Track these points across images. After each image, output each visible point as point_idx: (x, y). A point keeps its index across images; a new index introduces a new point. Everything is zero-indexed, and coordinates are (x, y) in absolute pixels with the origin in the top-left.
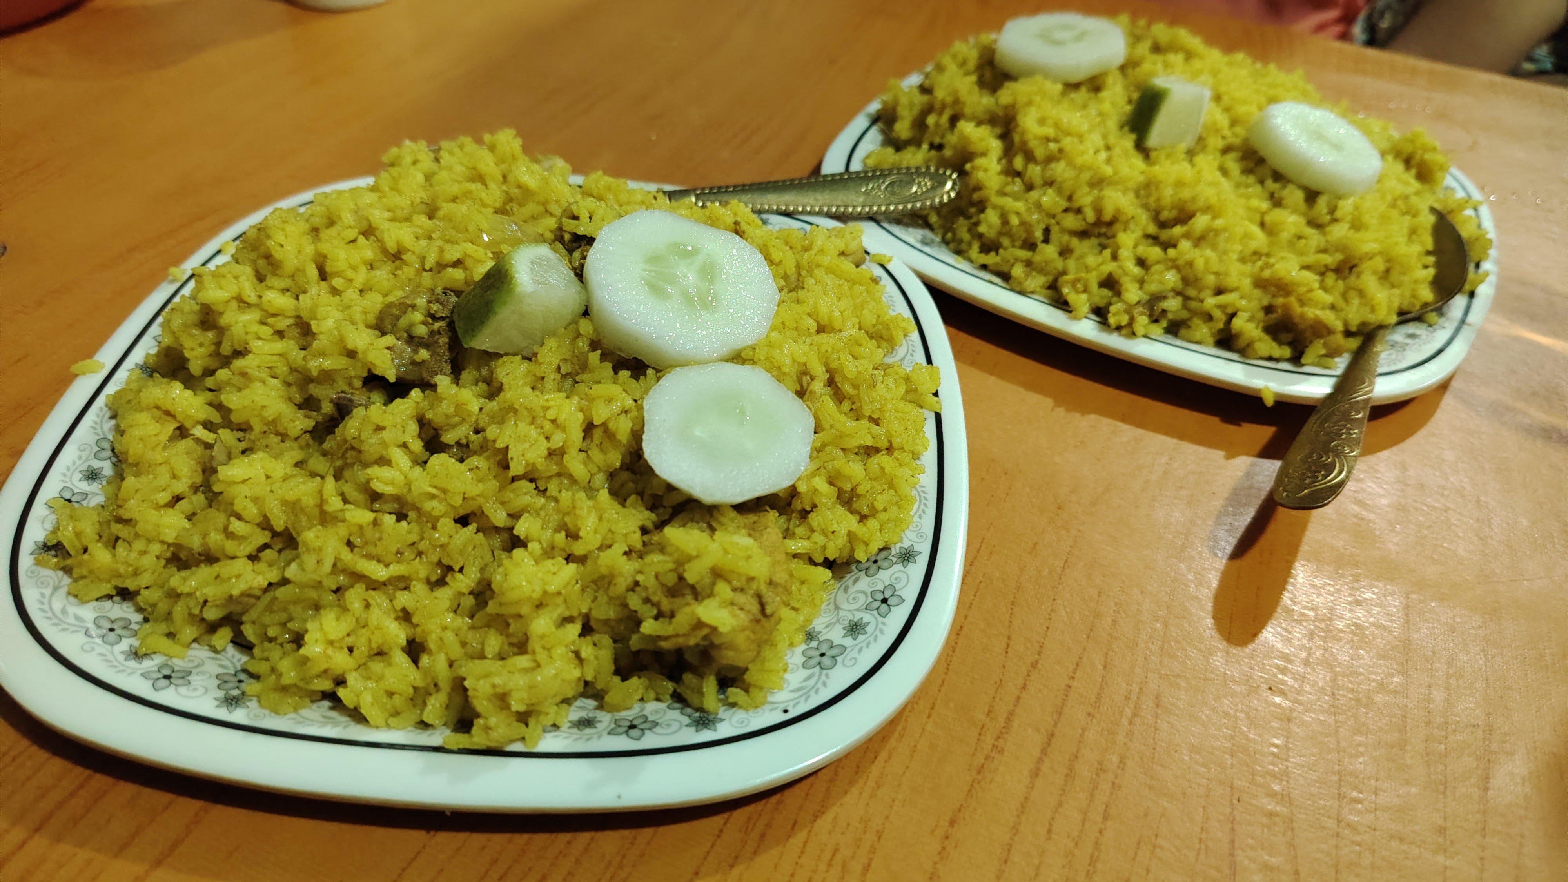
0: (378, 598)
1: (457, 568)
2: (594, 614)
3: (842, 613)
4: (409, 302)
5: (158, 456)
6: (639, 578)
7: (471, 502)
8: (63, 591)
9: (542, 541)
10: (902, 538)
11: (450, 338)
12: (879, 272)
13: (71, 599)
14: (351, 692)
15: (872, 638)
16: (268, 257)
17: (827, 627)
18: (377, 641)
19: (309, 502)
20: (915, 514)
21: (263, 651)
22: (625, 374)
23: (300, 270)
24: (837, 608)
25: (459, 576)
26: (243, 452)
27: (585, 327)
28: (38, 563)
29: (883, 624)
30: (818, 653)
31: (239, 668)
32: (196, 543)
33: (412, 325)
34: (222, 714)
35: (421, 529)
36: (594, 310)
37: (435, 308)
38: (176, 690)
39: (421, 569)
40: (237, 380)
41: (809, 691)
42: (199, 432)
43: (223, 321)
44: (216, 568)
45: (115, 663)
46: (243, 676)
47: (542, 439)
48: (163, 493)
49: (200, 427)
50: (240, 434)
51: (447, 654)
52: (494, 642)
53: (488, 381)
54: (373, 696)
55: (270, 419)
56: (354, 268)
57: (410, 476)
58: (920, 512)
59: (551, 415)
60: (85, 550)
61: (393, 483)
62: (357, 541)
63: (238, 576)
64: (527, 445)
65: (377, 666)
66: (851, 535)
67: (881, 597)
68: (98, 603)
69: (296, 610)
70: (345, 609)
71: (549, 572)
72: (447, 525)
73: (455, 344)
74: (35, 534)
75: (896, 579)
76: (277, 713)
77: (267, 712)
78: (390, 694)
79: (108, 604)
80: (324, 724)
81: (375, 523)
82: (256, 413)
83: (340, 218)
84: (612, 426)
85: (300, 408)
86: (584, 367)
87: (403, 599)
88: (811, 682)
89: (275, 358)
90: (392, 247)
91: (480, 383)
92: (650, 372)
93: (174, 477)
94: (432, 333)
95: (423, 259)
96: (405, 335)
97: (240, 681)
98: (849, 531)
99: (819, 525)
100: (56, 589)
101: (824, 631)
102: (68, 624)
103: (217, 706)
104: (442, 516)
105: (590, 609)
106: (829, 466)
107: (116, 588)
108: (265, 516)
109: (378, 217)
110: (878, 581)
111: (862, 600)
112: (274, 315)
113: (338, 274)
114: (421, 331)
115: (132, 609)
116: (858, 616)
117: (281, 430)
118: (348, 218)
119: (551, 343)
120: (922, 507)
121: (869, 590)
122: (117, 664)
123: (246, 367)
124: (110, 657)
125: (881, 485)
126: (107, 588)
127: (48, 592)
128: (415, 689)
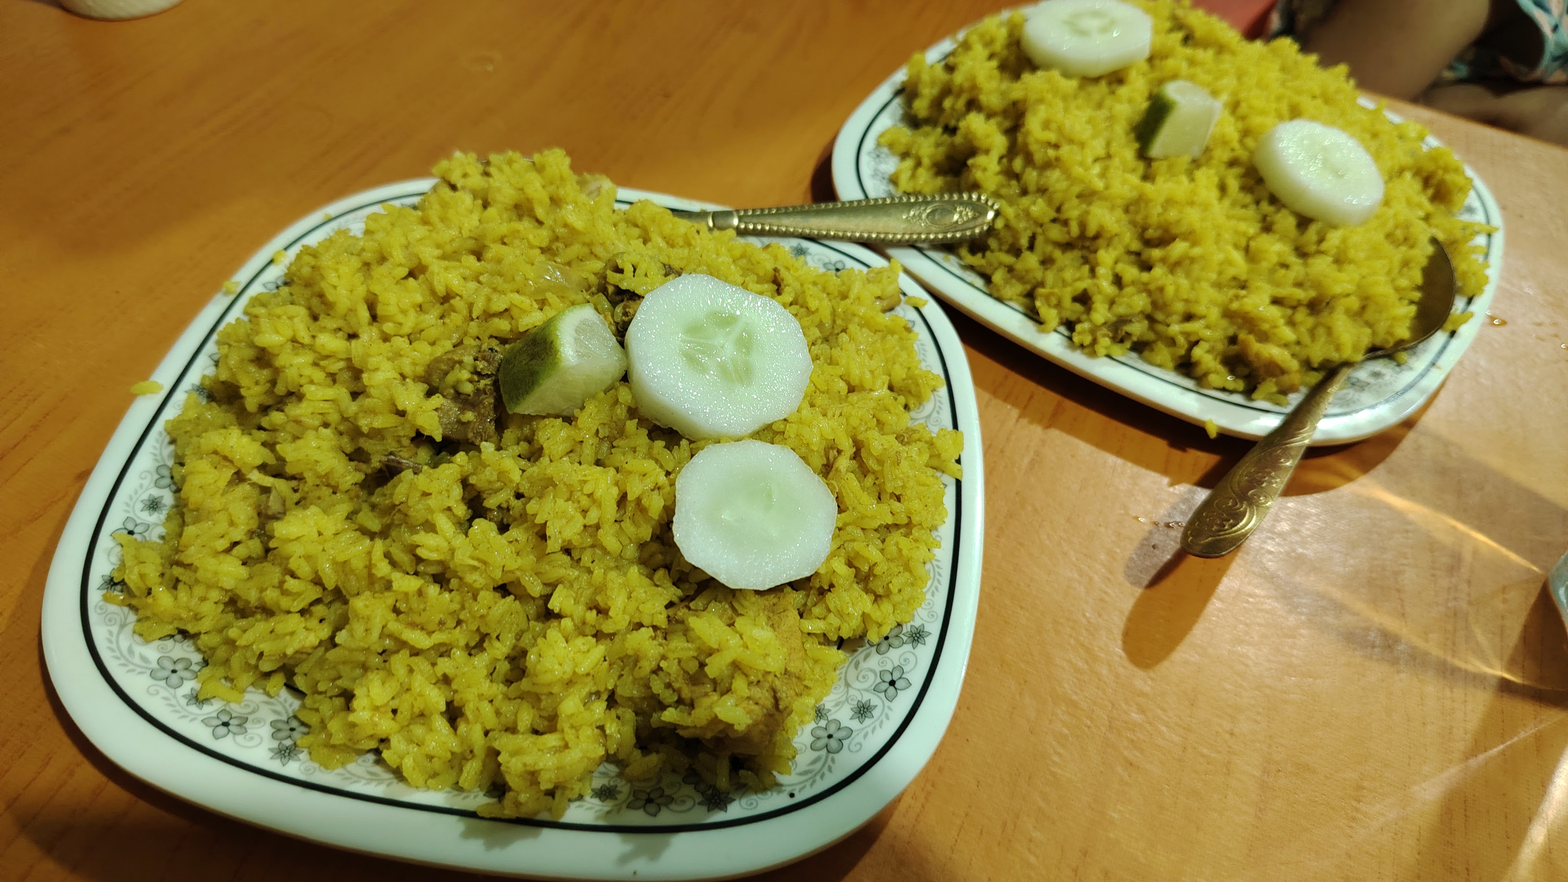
0: (421, 663)
1: (494, 636)
2: (619, 691)
3: (852, 692)
4: (456, 358)
5: (216, 503)
6: (663, 664)
7: (510, 575)
8: (129, 629)
9: (575, 618)
10: (914, 616)
11: (496, 399)
12: (914, 315)
13: (137, 637)
14: (395, 753)
15: (877, 724)
16: (321, 296)
17: (836, 705)
18: (419, 706)
19: (358, 564)
20: (928, 590)
21: (314, 702)
22: (660, 444)
23: (352, 310)
24: (847, 685)
25: (497, 644)
26: (297, 503)
27: (624, 395)
28: (106, 599)
29: (890, 708)
30: (826, 734)
31: (291, 715)
32: (252, 596)
33: (458, 382)
34: (275, 766)
35: (463, 598)
36: (635, 377)
37: (481, 366)
38: (234, 739)
39: (460, 636)
40: (291, 428)
41: (815, 775)
42: (256, 476)
43: (279, 362)
44: (272, 623)
45: (178, 708)
46: (294, 724)
47: (579, 516)
48: (222, 541)
49: (256, 472)
50: (294, 483)
51: (482, 723)
52: (526, 717)
53: (530, 440)
54: (414, 760)
55: (323, 473)
56: (404, 312)
57: (453, 543)
58: (933, 588)
59: (588, 489)
60: (149, 592)
61: (437, 550)
62: (403, 606)
63: (292, 634)
64: (564, 521)
65: (418, 730)
66: (865, 617)
67: (888, 678)
68: (160, 642)
69: (345, 670)
70: (390, 673)
71: (579, 651)
72: (487, 597)
73: (499, 405)
74: (101, 568)
75: (905, 660)
76: (326, 767)
77: (316, 765)
78: (430, 758)
79: (170, 643)
80: (369, 781)
81: (420, 593)
82: (310, 466)
83: (392, 256)
84: (645, 502)
85: (351, 460)
86: (621, 433)
87: (444, 666)
88: (818, 766)
89: (327, 405)
90: (441, 290)
91: (522, 443)
92: (684, 443)
93: (232, 523)
94: (478, 391)
95: (471, 306)
96: (452, 391)
97: (292, 730)
98: (864, 613)
99: (835, 607)
100: (123, 626)
101: (833, 710)
102: (135, 665)
103: (271, 758)
104: (482, 589)
105: (616, 686)
106: (849, 546)
107: (177, 628)
108: (316, 572)
109: (428, 254)
110: (888, 661)
111: (872, 680)
112: (327, 357)
113: (388, 319)
114: (468, 388)
115: (192, 649)
116: (866, 697)
117: (333, 483)
118: (398, 255)
119: (591, 408)
120: (936, 583)
121: (878, 669)
122: (181, 710)
123: (301, 416)
124: (173, 702)
125: (897, 566)
126: (169, 629)
127: (115, 629)
128: (453, 753)
